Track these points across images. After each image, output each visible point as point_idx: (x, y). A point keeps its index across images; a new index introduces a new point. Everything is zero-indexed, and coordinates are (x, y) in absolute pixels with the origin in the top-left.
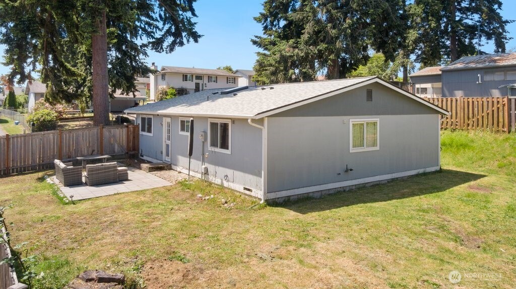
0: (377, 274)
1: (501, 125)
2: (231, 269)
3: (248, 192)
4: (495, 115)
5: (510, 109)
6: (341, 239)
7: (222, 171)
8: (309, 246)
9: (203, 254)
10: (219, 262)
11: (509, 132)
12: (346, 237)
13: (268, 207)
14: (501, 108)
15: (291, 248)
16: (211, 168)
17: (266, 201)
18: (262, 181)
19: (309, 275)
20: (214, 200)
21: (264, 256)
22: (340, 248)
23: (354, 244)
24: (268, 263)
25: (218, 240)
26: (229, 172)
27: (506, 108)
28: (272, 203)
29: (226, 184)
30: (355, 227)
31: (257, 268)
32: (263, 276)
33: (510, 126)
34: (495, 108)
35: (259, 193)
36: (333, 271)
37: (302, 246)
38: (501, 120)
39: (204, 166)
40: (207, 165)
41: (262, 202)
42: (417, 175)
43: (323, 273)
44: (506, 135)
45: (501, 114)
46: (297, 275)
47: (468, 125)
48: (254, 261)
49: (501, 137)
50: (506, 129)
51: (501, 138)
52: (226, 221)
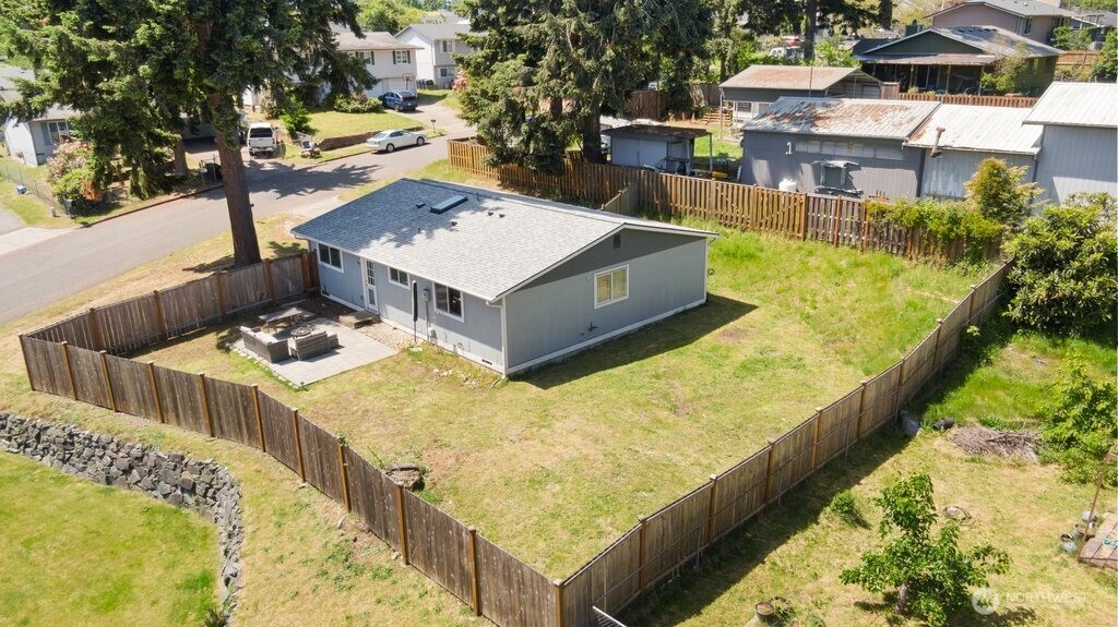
0: (598, 447)
1: (796, 229)
2: (490, 452)
3: (488, 365)
4: (792, 216)
5: (807, 210)
6: (575, 417)
7: (455, 337)
8: (549, 426)
9: (464, 440)
10: (479, 446)
11: (805, 239)
12: (580, 415)
13: (510, 383)
14: (798, 208)
15: (534, 429)
16: (440, 331)
17: (508, 376)
18: (502, 355)
19: (548, 452)
20: (453, 377)
21: (514, 438)
22: (573, 426)
23: (584, 421)
24: (517, 444)
25: (472, 426)
26: (464, 340)
27: (803, 206)
28: (513, 377)
29: (460, 352)
30: (589, 403)
31: (509, 449)
32: (515, 455)
33: (806, 231)
34: (792, 207)
35: (500, 367)
36: (566, 447)
37: (543, 426)
38: (797, 223)
39: (430, 329)
40: (433, 327)
41: (503, 377)
42: (676, 316)
43: (559, 449)
44: (801, 243)
45: (797, 215)
46: (539, 453)
47: (761, 224)
48: (506, 444)
49: (794, 244)
50: (801, 235)
51: (794, 246)
52: (473, 403)
